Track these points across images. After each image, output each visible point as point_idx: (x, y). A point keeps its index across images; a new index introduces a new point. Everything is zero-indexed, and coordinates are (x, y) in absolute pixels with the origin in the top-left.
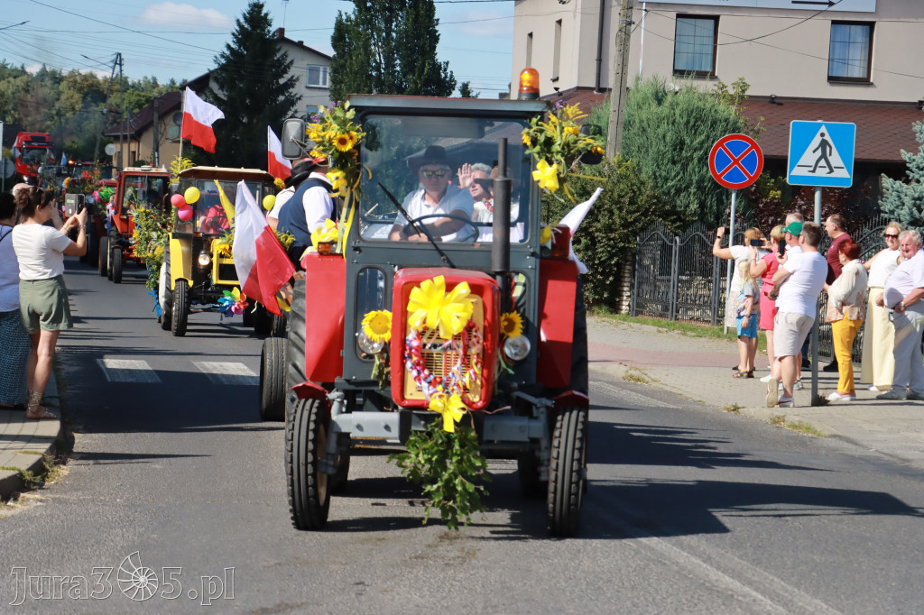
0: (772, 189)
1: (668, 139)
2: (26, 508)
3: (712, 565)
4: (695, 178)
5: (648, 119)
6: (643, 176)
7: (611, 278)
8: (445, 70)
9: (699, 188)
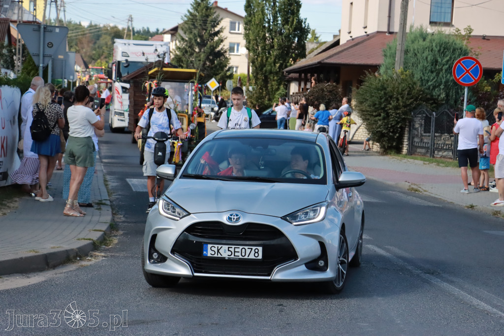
0: (486, 86)
1: (429, 59)
2: (97, 261)
3: (473, 296)
4: (443, 81)
5: (418, 49)
6: (415, 79)
7: (397, 135)
8: (305, 22)
9: (445, 86)
